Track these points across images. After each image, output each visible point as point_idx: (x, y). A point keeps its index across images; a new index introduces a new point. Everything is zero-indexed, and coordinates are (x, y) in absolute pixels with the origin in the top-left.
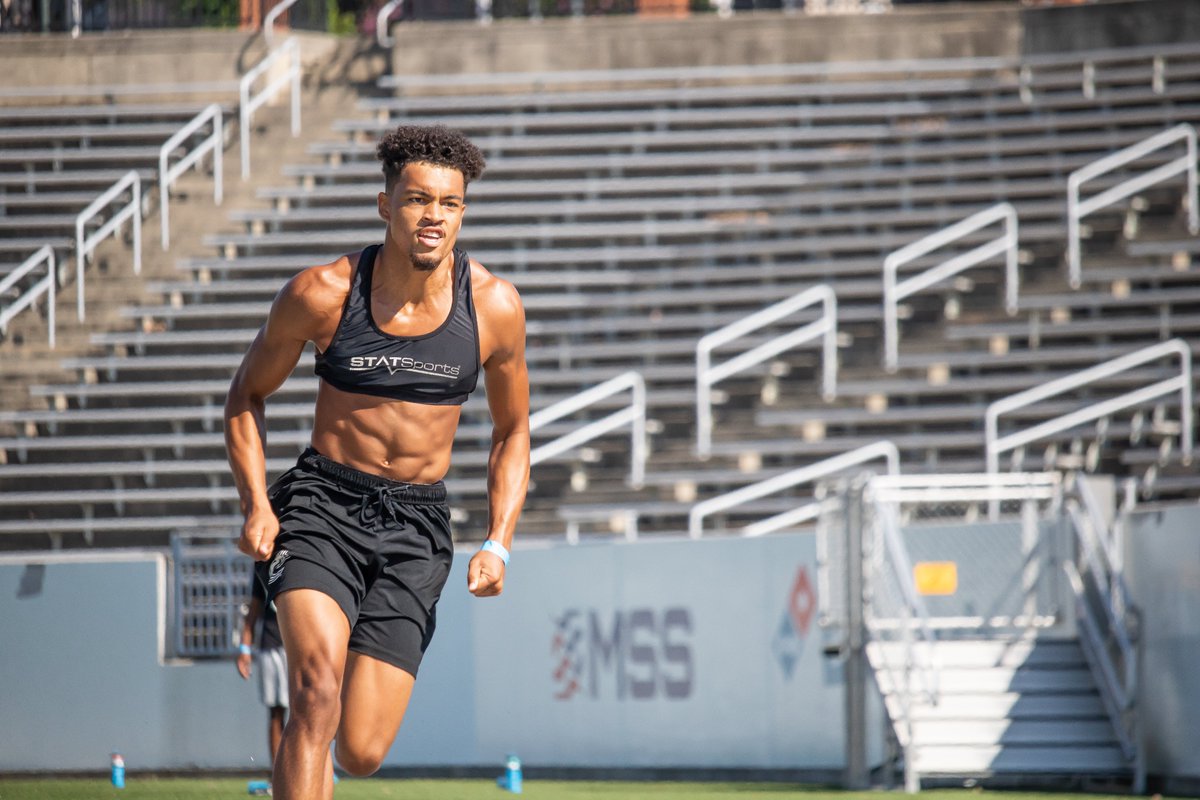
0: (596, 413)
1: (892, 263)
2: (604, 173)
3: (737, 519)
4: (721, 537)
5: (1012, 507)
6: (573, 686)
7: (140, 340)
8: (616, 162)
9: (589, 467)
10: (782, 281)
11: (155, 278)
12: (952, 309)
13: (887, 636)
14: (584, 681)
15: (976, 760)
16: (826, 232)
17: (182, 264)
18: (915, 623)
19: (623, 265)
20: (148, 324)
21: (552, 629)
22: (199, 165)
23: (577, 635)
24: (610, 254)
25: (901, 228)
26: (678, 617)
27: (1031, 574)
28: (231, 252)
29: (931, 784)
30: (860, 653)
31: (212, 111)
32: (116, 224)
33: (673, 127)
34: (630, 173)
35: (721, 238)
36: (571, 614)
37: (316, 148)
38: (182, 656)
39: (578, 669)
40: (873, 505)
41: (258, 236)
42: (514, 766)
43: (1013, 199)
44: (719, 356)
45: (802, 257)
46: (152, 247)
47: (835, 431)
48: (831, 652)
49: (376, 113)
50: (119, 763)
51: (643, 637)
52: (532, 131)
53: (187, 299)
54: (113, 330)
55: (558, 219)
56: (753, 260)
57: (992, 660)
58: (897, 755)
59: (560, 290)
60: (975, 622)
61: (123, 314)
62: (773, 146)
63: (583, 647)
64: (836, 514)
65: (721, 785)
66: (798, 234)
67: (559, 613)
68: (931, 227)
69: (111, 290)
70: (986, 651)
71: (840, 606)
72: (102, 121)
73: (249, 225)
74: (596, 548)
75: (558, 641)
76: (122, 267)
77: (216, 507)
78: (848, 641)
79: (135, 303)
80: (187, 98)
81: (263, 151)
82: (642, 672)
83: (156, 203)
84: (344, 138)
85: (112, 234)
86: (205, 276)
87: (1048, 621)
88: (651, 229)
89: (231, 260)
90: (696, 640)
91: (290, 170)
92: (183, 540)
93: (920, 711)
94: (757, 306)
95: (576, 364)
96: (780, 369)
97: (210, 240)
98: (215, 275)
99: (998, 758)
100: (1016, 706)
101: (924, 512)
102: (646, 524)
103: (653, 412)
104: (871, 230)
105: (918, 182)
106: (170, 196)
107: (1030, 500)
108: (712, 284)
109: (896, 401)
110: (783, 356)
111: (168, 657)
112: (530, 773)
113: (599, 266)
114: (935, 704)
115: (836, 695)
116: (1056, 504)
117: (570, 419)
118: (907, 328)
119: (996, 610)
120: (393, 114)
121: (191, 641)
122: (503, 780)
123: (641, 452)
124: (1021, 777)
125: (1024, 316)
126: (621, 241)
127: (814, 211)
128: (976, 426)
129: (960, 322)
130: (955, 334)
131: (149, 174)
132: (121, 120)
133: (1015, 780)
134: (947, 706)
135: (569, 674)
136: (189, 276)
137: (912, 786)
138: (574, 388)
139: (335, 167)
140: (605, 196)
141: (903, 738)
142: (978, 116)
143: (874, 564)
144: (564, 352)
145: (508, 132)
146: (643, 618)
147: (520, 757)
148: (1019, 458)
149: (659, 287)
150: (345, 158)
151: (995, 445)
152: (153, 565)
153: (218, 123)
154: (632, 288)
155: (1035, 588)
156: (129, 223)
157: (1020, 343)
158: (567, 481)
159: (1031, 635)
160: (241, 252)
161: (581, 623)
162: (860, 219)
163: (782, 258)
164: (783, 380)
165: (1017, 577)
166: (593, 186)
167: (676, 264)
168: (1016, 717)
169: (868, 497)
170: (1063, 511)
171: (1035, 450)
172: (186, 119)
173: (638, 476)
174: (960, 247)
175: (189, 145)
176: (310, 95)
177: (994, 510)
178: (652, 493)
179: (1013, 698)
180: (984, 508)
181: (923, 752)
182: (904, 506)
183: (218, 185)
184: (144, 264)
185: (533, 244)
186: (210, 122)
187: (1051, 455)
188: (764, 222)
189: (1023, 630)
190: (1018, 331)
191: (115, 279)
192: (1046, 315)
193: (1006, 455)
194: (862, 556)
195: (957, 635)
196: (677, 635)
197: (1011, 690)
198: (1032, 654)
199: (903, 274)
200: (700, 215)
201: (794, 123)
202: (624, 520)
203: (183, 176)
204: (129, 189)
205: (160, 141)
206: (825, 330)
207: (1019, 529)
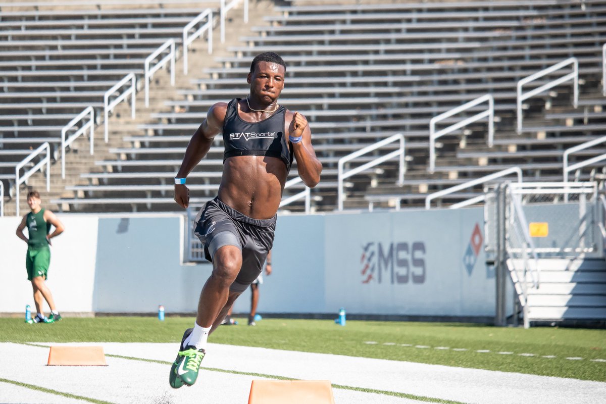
0: (383, 152)
1: (520, 84)
2: (388, 42)
3: (447, 201)
4: (439, 209)
5: (574, 197)
6: (370, 277)
7: (173, 116)
8: (393, 36)
9: (379, 176)
10: (469, 92)
11: (181, 88)
12: (548, 106)
13: (515, 256)
14: (375, 275)
15: (557, 313)
16: (490, 69)
17: (193, 82)
18: (529, 250)
19: (396, 84)
20: (177, 109)
21: (361, 251)
22: (202, 36)
23: (373, 254)
24: (390, 79)
25: (525, 68)
26: (419, 246)
27: (583, 228)
28: (215, 76)
29: (535, 324)
30: (503, 264)
31: (208, 12)
32: (163, 63)
33: (420, 20)
34: (399, 41)
35: (441, 72)
36: (369, 244)
37: (255, 29)
38: (191, 262)
39: (373, 269)
40: (510, 195)
41: (228, 69)
42: (343, 314)
43: (576, 55)
44: (440, 126)
45: (479, 81)
46: (180, 74)
47: (493, 161)
48: (490, 263)
49: (283, 12)
50: (162, 309)
51: (403, 255)
52: (354, 22)
53: (195, 97)
54: (161, 112)
55: (366, 63)
56: (456, 82)
57: (564, 268)
58: (520, 310)
59: (367, 95)
60: (557, 250)
61: (166, 104)
62: (466, 29)
63: (375, 259)
64: (492, 200)
65: (438, 324)
66: (477, 70)
67: (365, 244)
68: (539, 68)
69: (161, 93)
70: (562, 263)
71: (495, 242)
72: (157, 16)
73: (224, 63)
74: (381, 214)
75: (363, 257)
76: (166, 83)
77: (207, 193)
78: (498, 258)
79: (172, 99)
80: (196, 5)
81: (231, 30)
82: (402, 271)
83: (182, 53)
84: (268, 24)
85: (161, 68)
86: (203, 87)
87: (591, 250)
88: (409, 67)
89: (215, 80)
90: (428, 257)
91: (244, 38)
92: (192, 208)
93: (530, 291)
94: (458, 103)
95: (373, 129)
96: (467, 132)
97: (207, 70)
98: (208, 87)
99: (566, 313)
100: (575, 289)
101: (534, 199)
102: (404, 203)
103: (409, 152)
104: (511, 69)
105: (533, 47)
106: (189, 50)
107: (583, 193)
108: (436, 93)
109: (522, 148)
110: (469, 126)
111: (185, 262)
112: (349, 317)
113: (385, 84)
114: (538, 288)
115: (492, 282)
116: (595, 195)
117: (370, 154)
118: (527, 114)
119: (566, 244)
120: (291, 13)
121: (195, 254)
122: (338, 320)
123: (403, 169)
124: (576, 321)
125: (581, 109)
126: (395, 73)
127: (485, 60)
128: (558, 159)
129: (552, 112)
130: (549, 117)
131: (178, 40)
132: (166, 15)
133: (575, 322)
134: (543, 289)
135: (368, 272)
136: (196, 87)
137: (527, 325)
138: (373, 140)
139: (264, 38)
140: (387, 52)
141: (523, 303)
142: (561, 17)
143: (510, 223)
144: (368, 124)
145: (344, 22)
146: (403, 246)
147: (345, 309)
148: (578, 174)
149: (412, 94)
150: (268, 33)
151: (567, 169)
152: (178, 219)
153: (210, 17)
154: (400, 95)
155: (584, 234)
156: (169, 63)
157: (579, 122)
158: (369, 183)
159: (582, 256)
160: (220, 76)
161: (374, 248)
162: (506, 64)
163: (469, 81)
164: (468, 137)
165: (577, 229)
166: (382, 47)
167: (420, 83)
168: (574, 294)
169: (508, 191)
170: (598, 199)
171: (586, 171)
172: (196, 15)
173: (401, 181)
174: (552, 77)
175: (197, 27)
176: (252, 5)
177: (566, 198)
178: (408, 189)
179: (574, 285)
180: (561, 197)
181: (531, 309)
182: (524, 196)
183: (210, 45)
184: (176, 82)
185: (354, 74)
186: (207, 17)
187: (593, 173)
188: (461, 65)
189: (579, 253)
190: (578, 116)
191: (162, 88)
192: (591, 109)
193: (572, 173)
194: (505, 219)
195: (548, 256)
196: (418, 254)
197: (572, 282)
198: (583, 265)
199: (526, 89)
200: (432, 61)
201: (476, 19)
202: (395, 201)
203: (194, 41)
204: (169, 47)
205: (184, 25)
206: (489, 115)
207: (578, 207)
